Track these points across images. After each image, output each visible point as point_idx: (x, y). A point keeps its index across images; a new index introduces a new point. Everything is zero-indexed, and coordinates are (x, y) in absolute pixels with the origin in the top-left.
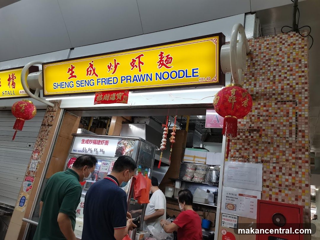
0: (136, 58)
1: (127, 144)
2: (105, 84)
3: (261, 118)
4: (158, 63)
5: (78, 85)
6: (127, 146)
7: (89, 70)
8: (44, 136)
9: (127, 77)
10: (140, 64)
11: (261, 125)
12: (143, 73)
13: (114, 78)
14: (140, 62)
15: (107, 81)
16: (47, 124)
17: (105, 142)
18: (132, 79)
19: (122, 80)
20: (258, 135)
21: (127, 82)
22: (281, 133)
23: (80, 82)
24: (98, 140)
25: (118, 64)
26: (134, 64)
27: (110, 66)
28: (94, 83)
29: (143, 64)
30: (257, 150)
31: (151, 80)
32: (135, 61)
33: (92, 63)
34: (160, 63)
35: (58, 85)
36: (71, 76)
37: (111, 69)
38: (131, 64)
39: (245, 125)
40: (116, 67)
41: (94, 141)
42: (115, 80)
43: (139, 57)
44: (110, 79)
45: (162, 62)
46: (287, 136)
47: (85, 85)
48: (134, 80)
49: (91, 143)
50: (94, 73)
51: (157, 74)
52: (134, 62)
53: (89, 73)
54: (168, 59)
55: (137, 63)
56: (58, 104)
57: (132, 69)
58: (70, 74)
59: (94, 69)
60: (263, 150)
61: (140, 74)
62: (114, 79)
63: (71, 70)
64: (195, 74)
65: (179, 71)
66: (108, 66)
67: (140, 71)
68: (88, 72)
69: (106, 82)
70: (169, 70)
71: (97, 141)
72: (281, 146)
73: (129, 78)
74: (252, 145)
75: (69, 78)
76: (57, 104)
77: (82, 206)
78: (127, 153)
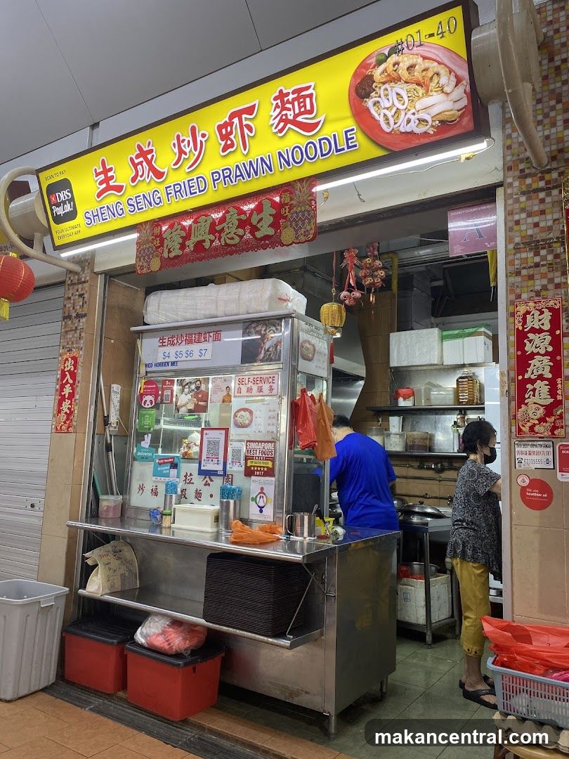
1: (265, 330)
6: (265, 334)
8: (72, 343)
16: (74, 315)
17: (212, 334)
39: (550, 228)
41: (186, 337)
49: (180, 342)
56: (89, 264)
71: (193, 336)
76: (87, 264)
77: (187, 481)
78: (268, 350)
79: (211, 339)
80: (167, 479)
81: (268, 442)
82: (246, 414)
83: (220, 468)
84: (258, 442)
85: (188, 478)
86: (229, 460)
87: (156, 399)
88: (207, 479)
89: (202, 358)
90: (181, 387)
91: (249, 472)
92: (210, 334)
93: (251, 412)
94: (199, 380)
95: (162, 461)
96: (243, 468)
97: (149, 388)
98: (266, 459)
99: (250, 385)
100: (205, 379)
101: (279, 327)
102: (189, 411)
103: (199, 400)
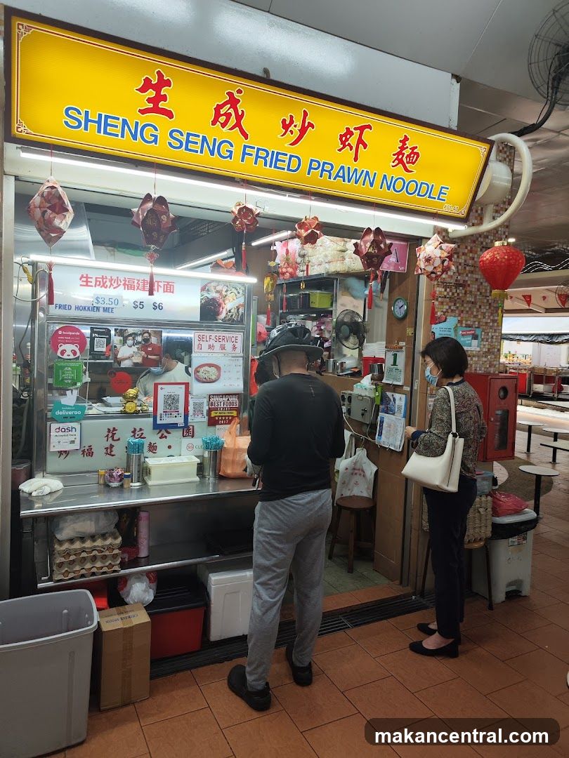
0: (355, 129)
1: (227, 291)
2: (265, 165)
3: (467, 268)
4: (394, 155)
5: (177, 144)
6: (226, 296)
7: (222, 111)
9: (324, 163)
10: (361, 146)
11: (467, 278)
12: (361, 166)
13: (291, 156)
14: (360, 141)
17: (162, 284)
18: (334, 173)
19: (310, 168)
20: (463, 292)
21: (321, 176)
22: (484, 291)
23: (185, 137)
24: (139, 280)
25: (311, 125)
26: (347, 140)
27: (287, 123)
28: (231, 152)
29: (365, 146)
30: (462, 311)
31: (372, 185)
32: (351, 134)
33: (236, 96)
34: (398, 157)
35: (87, 120)
36: (151, 105)
37: (288, 132)
38: (341, 136)
40: (303, 131)
41: (125, 281)
42: (295, 162)
43: (362, 129)
44: (280, 157)
45: (400, 157)
46: (488, 294)
47: (199, 151)
48: (337, 176)
49: (115, 285)
50: (238, 124)
51: (385, 176)
52: (348, 136)
53: (222, 119)
54: (412, 155)
55: (353, 140)
57: (340, 150)
58: (149, 100)
59: (240, 113)
60: (467, 312)
61: (353, 166)
62: (292, 158)
63: (157, 88)
64: (442, 196)
65: (422, 183)
66: (284, 121)
67: (356, 159)
68: (218, 115)
69: (269, 159)
70: (408, 177)
71: (136, 282)
72: (482, 307)
73: (327, 167)
74: (458, 305)
75: (143, 112)
77: (136, 436)
78: (230, 311)
79: (161, 290)
81: (233, 395)
82: (212, 370)
83: (180, 421)
84: (223, 395)
85: (137, 433)
86: (190, 414)
87: (82, 349)
88: (163, 431)
90: (122, 338)
91: (213, 422)
92: (160, 284)
93: (218, 368)
94: (148, 333)
96: (206, 419)
97: (68, 336)
98: (231, 409)
99: (212, 342)
100: (155, 332)
101: (241, 292)
102: (136, 364)
103: (148, 353)
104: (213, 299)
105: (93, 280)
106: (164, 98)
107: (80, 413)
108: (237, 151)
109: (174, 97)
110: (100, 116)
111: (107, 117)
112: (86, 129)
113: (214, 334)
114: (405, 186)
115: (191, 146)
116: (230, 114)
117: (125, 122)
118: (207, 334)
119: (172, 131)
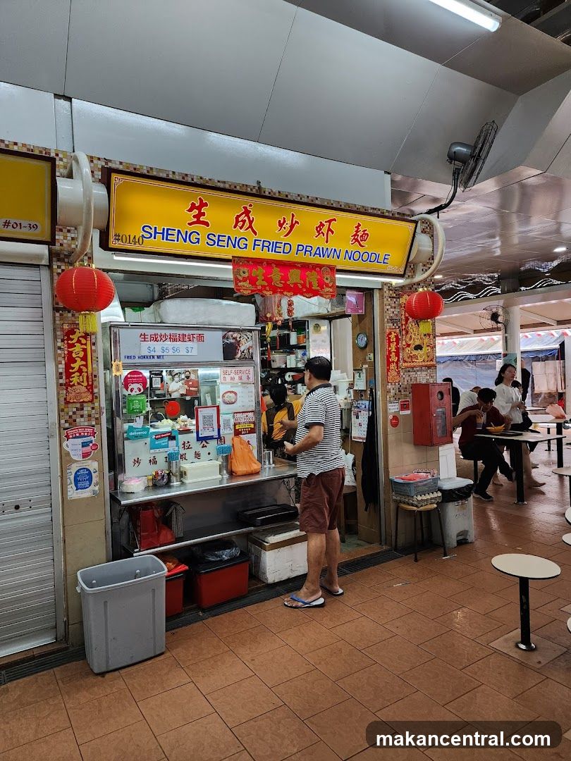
0: (326, 222)
2: (269, 251)
4: (352, 236)
5: (212, 243)
7: (240, 219)
9: (307, 246)
10: (330, 232)
12: (331, 246)
13: (285, 244)
14: (329, 230)
15: (273, 245)
18: (313, 252)
19: (298, 250)
21: (305, 255)
23: (217, 237)
25: (297, 222)
26: (321, 229)
27: (282, 222)
28: (246, 245)
29: (332, 232)
31: (338, 257)
32: (323, 225)
33: (249, 209)
34: (354, 237)
35: (156, 232)
36: (195, 220)
37: (283, 228)
38: (317, 228)
39: (397, 315)
40: (292, 226)
41: (170, 335)
42: (287, 247)
43: (330, 222)
44: (278, 245)
45: (356, 237)
47: (226, 246)
48: (316, 254)
49: (164, 339)
50: (250, 226)
51: (347, 251)
52: (321, 227)
53: (240, 224)
54: (364, 235)
55: (324, 230)
57: (316, 237)
58: (194, 217)
59: (251, 219)
61: (325, 246)
63: (199, 208)
64: (386, 261)
65: (372, 253)
66: (280, 221)
67: (327, 242)
68: (237, 221)
69: (271, 247)
70: (362, 250)
73: (309, 249)
75: (190, 224)
79: (195, 340)
80: (166, 449)
81: (249, 412)
82: (232, 395)
83: (215, 434)
84: (243, 412)
85: (186, 445)
86: (221, 428)
87: (144, 385)
88: (204, 442)
89: (189, 354)
90: (171, 377)
91: (237, 433)
92: (194, 336)
93: (236, 394)
94: (188, 372)
95: (157, 437)
96: (233, 431)
97: (134, 378)
98: (250, 423)
99: (232, 375)
100: (193, 370)
101: (250, 337)
102: (182, 395)
103: (189, 386)
104: (231, 344)
105: (149, 337)
106: (203, 214)
107: (145, 433)
108: (250, 244)
109: (209, 214)
110: (164, 229)
111: (168, 230)
112: (155, 238)
113: (233, 369)
114: (361, 256)
115: (220, 243)
116: (245, 220)
117: (179, 231)
118: (229, 369)
119: (209, 235)
